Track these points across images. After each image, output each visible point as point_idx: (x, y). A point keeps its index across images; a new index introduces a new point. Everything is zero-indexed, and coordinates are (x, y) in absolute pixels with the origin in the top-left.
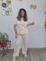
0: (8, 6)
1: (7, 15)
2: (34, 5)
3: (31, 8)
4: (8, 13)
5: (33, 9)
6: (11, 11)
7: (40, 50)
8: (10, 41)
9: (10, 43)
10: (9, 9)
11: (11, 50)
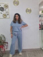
0: (5, 10)
1: (5, 18)
2: (29, 9)
3: (26, 11)
4: (5, 16)
5: (28, 13)
6: (8, 15)
7: (36, 51)
8: (7, 43)
9: (7, 45)
10: (7, 12)
11: (8, 51)
